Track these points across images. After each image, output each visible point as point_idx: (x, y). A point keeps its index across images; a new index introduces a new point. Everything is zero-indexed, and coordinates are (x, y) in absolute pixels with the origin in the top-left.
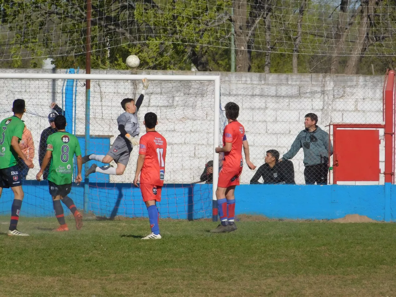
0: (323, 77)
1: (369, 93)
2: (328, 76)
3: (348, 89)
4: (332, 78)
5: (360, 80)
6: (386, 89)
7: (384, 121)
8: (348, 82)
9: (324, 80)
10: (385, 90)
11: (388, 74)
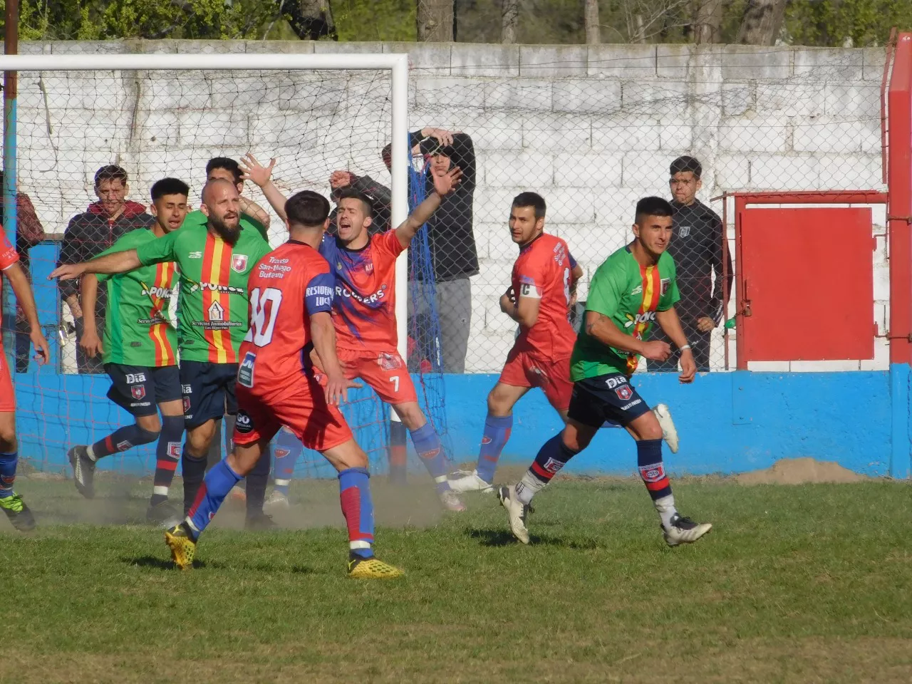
0: (692, 55)
1: (829, 99)
2: (706, 50)
3: (765, 91)
4: (718, 56)
5: (801, 62)
6: (890, 87)
7: (884, 182)
8: (765, 69)
9: (692, 64)
10: (887, 90)
11: (895, 45)
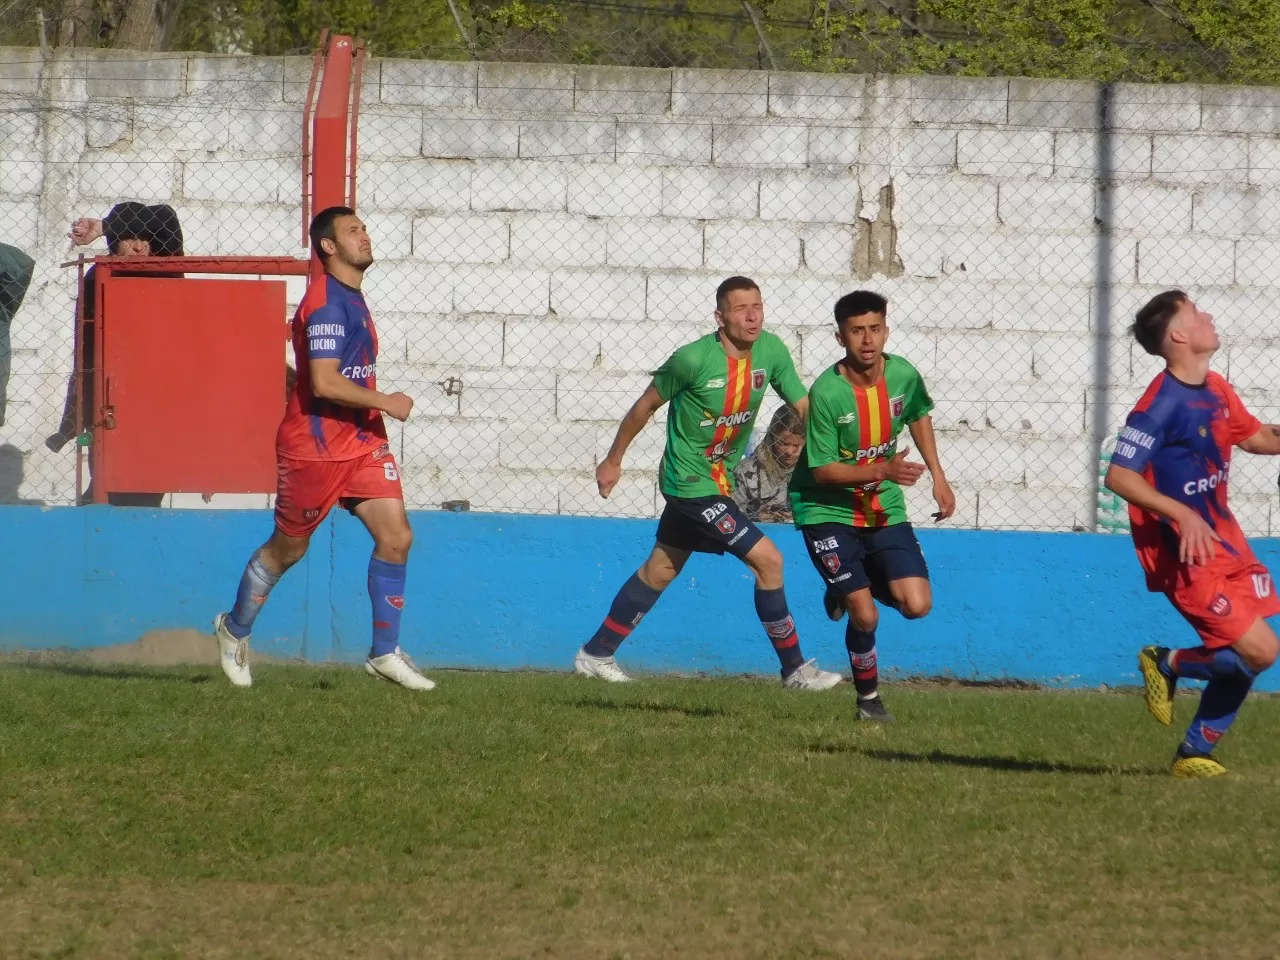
0: (46, 61)
1: (235, 128)
2: (66, 56)
3: (146, 114)
4: (83, 64)
5: (197, 75)
6: (317, 112)
8: (146, 83)
9: (46, 74)
10: (312, 116)
11: (326, 53)
